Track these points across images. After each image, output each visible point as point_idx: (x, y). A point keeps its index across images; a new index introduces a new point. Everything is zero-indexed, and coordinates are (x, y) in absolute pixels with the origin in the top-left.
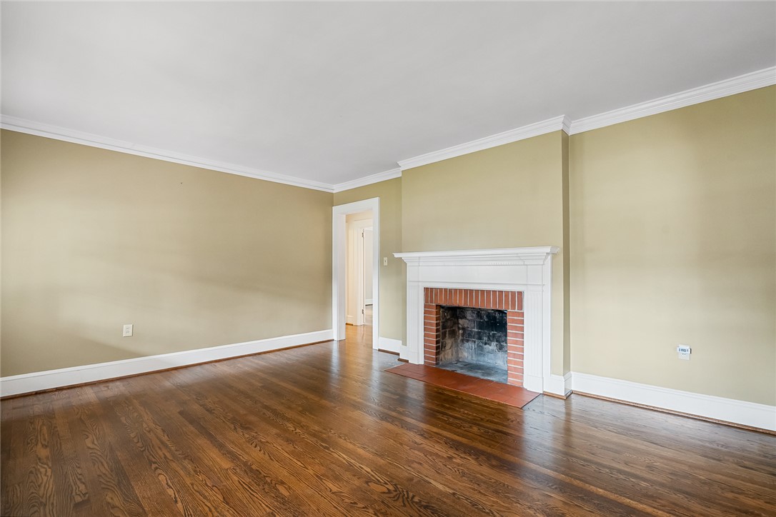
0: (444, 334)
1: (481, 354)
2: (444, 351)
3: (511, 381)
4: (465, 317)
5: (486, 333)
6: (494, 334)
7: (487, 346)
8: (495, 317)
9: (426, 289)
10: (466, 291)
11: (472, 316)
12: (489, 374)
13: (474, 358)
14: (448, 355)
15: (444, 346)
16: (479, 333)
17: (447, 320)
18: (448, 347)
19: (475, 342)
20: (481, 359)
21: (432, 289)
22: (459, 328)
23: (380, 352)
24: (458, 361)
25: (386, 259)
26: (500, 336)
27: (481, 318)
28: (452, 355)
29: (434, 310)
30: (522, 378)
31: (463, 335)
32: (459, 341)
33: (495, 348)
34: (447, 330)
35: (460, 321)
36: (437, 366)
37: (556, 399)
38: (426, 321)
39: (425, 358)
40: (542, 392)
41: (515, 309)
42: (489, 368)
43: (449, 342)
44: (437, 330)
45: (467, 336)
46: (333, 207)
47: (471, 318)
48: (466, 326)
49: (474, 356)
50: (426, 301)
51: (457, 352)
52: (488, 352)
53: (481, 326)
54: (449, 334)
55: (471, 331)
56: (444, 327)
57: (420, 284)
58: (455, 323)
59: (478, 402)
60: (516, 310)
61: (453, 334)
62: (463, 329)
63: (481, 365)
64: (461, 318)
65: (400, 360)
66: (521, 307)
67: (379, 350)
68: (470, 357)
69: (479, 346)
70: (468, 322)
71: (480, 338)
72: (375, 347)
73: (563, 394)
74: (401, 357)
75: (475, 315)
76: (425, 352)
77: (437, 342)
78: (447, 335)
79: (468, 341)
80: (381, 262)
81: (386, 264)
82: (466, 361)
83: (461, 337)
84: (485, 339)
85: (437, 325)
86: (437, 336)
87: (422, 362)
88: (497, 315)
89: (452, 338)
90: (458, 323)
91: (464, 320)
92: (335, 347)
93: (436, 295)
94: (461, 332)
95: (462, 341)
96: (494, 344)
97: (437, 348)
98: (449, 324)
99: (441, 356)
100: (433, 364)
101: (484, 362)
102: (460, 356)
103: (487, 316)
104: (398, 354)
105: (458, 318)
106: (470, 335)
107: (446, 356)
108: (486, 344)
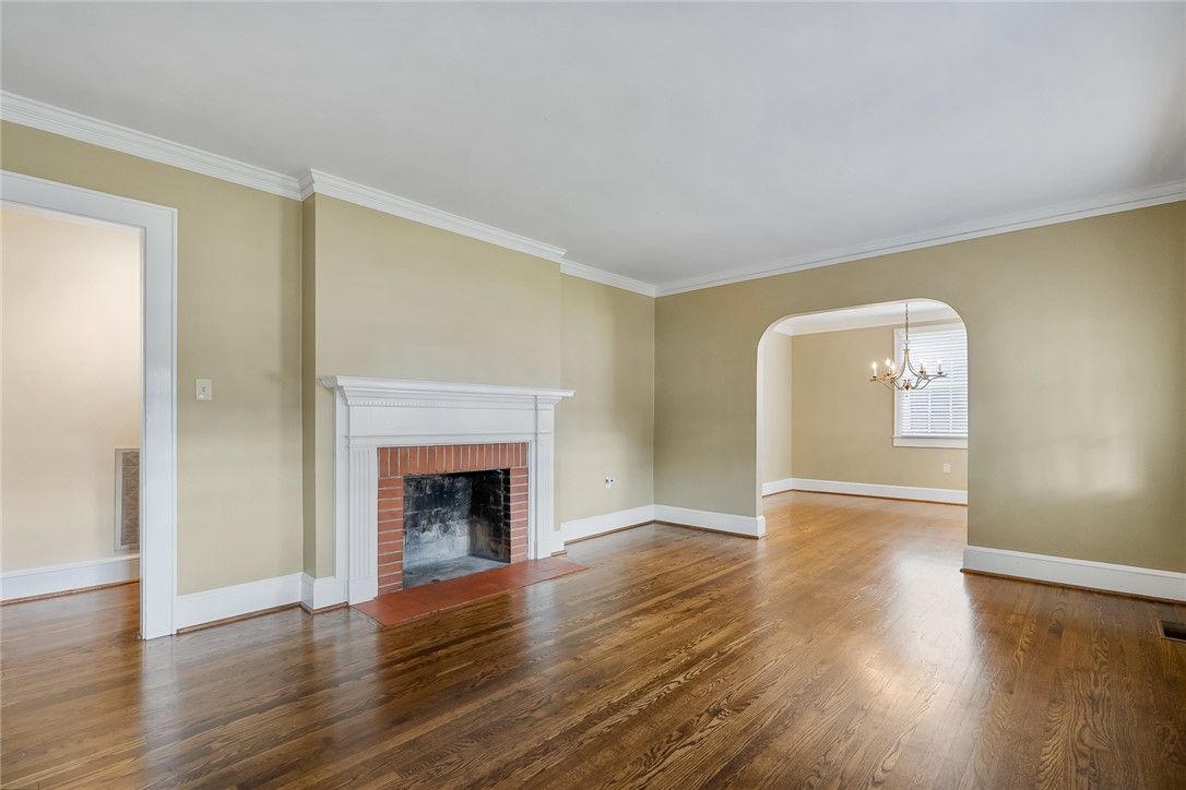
1: (416, 549)
3: (515, 558)
5: (425, 514)
6: (437, 512)
7: (426, 533)
8: (443, 486)
16: (415, 516)
20: (417, 556)
21: (394, 450)
25: (206, 382)
26: (446, 513)
27: (422, 491)
29: (400, 487)
33: (438, 532)
38: (382, 511)
39: (381, 581)
41: (518, 465)
50: (382, 473)
52: (427, 542)
53: (419, 504)
57: (373, 441)
60: (520, 467)
66: (525, 462)
69: (412, 538)
71: (415, 525)
76: (380, 571)
81: (206, 395)
88: (447, 482)
93: (403, 459)
96: (435, 527)
108: (423, 531)
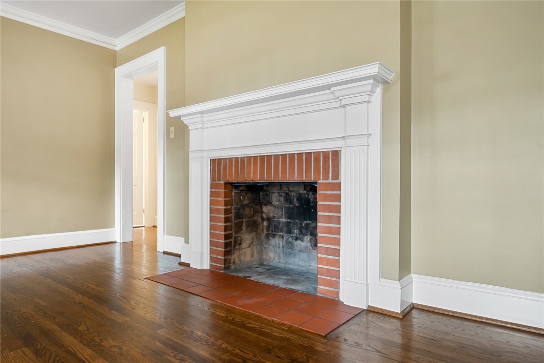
0: (239, 228)
1: (291, 253)
2: (239, 250)
3: (322, 289)
4: (269, 203)
5: (297, 224)
6: (307, 225)
7: (299, 242)
9: (214, 162)
10: (262, 157)
11: (279, 201)
12: (295, 282)
13: (282, 260)
14: (246, 254)
15: (238, 243)
16: (288, 224)
17: (244, 206)
18: (244, 245)
19: (283, 237)
20: (291, 260)
21: (220, 160)
22: (263, 219)
23: (165, 255)
24: (261, 264)
25: (172, 129)
27: (291, 203)
28: (252, 256)
29: (223, 190)
30: (336, 285)
31: (268, 228)
32: (263, 236)
33: (309, 244)
34: (244, 220)
35: (265, 209)
36: (227, 272)
37: (387, 319)
38: (213, 207)
39: (212, 259)
40: (365, 308)
41: (327, 179)
42: (300, 273)
43: (247, 238)
44: (227, 220)
45: (273, 229)
46: (117, 70)
47: (277, 203)
48: (271, 215)
49: (282, 257)
50: (213, 178)
51: (261, 252)
52: (300, 251)
53: (290, 214)
54: (247, 226)
55: (279, 222)
56: (238, 216)
57: (205, 154)
58: (256, 212)
59: (256, 325)
60: (330, 181)
61: (253, 226)
62: (269, 219)
63: (290, 270)
64: (266, 205)
65: (181, 264)
66: (336, 175)
67: (165, 253)
68: (276, 259)
69: (288, 243)
70: (275, 209)
71: (289, 232)
72: (160, 249)
73: (398, 310)
74: (183, 260)
75: (282, 199)
76: (212, 252)
77: (227, 237)
78: (244, 228)
79: (274, 236)
80: (168, 133)
81: (172, 136)
82: (272, 264)
83: (265, 232)
84: (296, 231)
85: (227, 211)
86: (226, 229)
87: (206, 266)
89: (251, 232)
90: (262, 212)
91: (269, 207)
92: (117, 252)
93: (225, 168)
94: (265, 223)
95: (267, 236)
96: (307, 238)
97: (227, 245)
98: (247, 211)
99: (235, 257)
100: (219, 268)
101: (294, 265)
102: (264, 257)
103: (298, 199)
104: (179, 256)
105: (261, 204)
106: (277, 228)
107: (243, 258)
108: (297, 239)
